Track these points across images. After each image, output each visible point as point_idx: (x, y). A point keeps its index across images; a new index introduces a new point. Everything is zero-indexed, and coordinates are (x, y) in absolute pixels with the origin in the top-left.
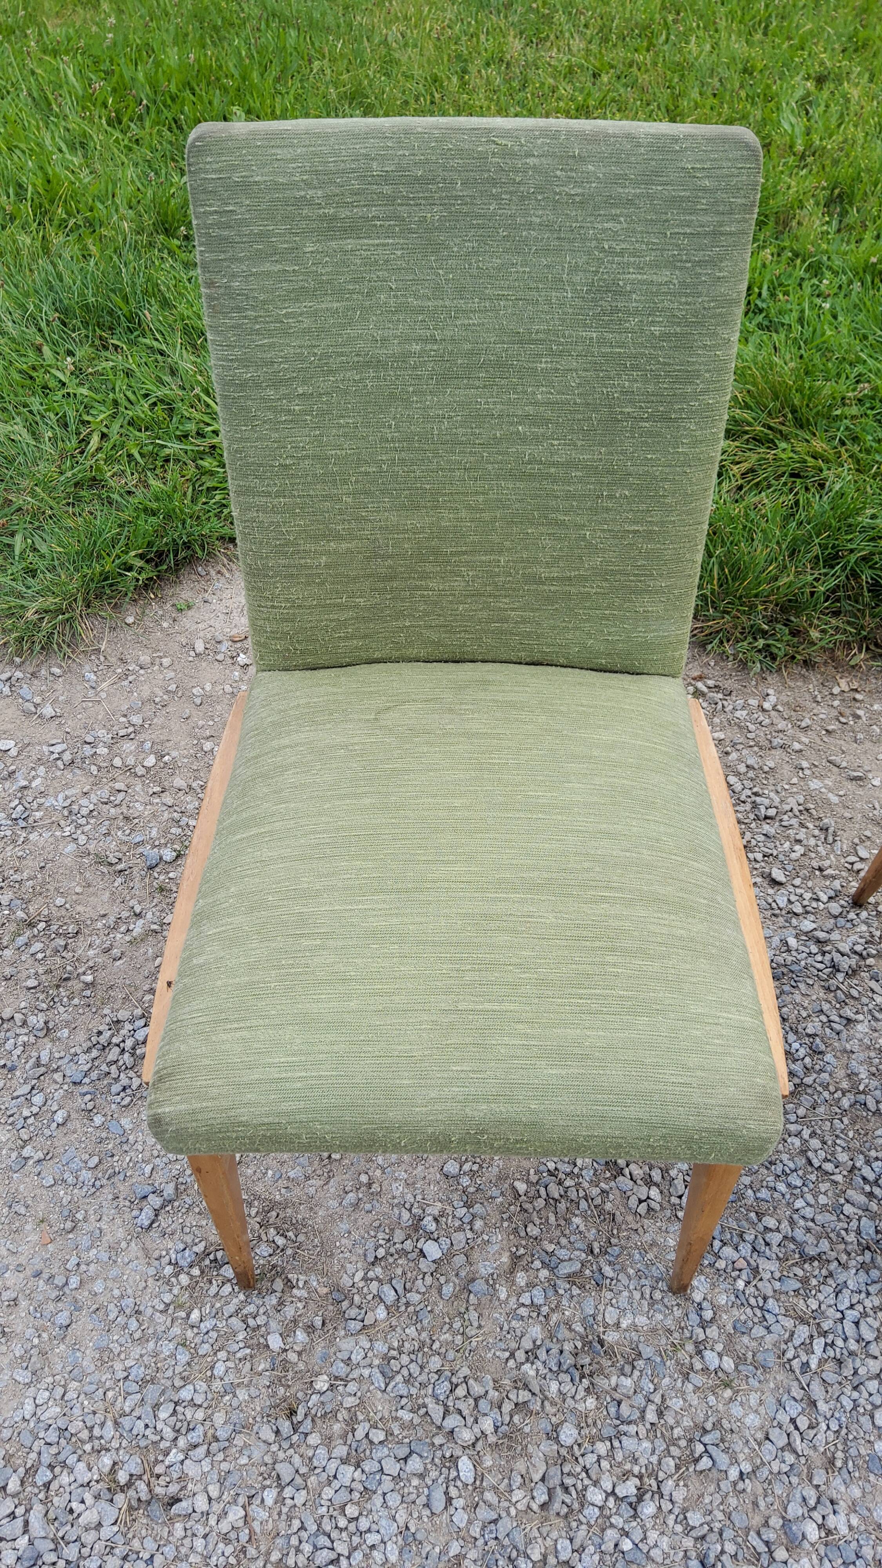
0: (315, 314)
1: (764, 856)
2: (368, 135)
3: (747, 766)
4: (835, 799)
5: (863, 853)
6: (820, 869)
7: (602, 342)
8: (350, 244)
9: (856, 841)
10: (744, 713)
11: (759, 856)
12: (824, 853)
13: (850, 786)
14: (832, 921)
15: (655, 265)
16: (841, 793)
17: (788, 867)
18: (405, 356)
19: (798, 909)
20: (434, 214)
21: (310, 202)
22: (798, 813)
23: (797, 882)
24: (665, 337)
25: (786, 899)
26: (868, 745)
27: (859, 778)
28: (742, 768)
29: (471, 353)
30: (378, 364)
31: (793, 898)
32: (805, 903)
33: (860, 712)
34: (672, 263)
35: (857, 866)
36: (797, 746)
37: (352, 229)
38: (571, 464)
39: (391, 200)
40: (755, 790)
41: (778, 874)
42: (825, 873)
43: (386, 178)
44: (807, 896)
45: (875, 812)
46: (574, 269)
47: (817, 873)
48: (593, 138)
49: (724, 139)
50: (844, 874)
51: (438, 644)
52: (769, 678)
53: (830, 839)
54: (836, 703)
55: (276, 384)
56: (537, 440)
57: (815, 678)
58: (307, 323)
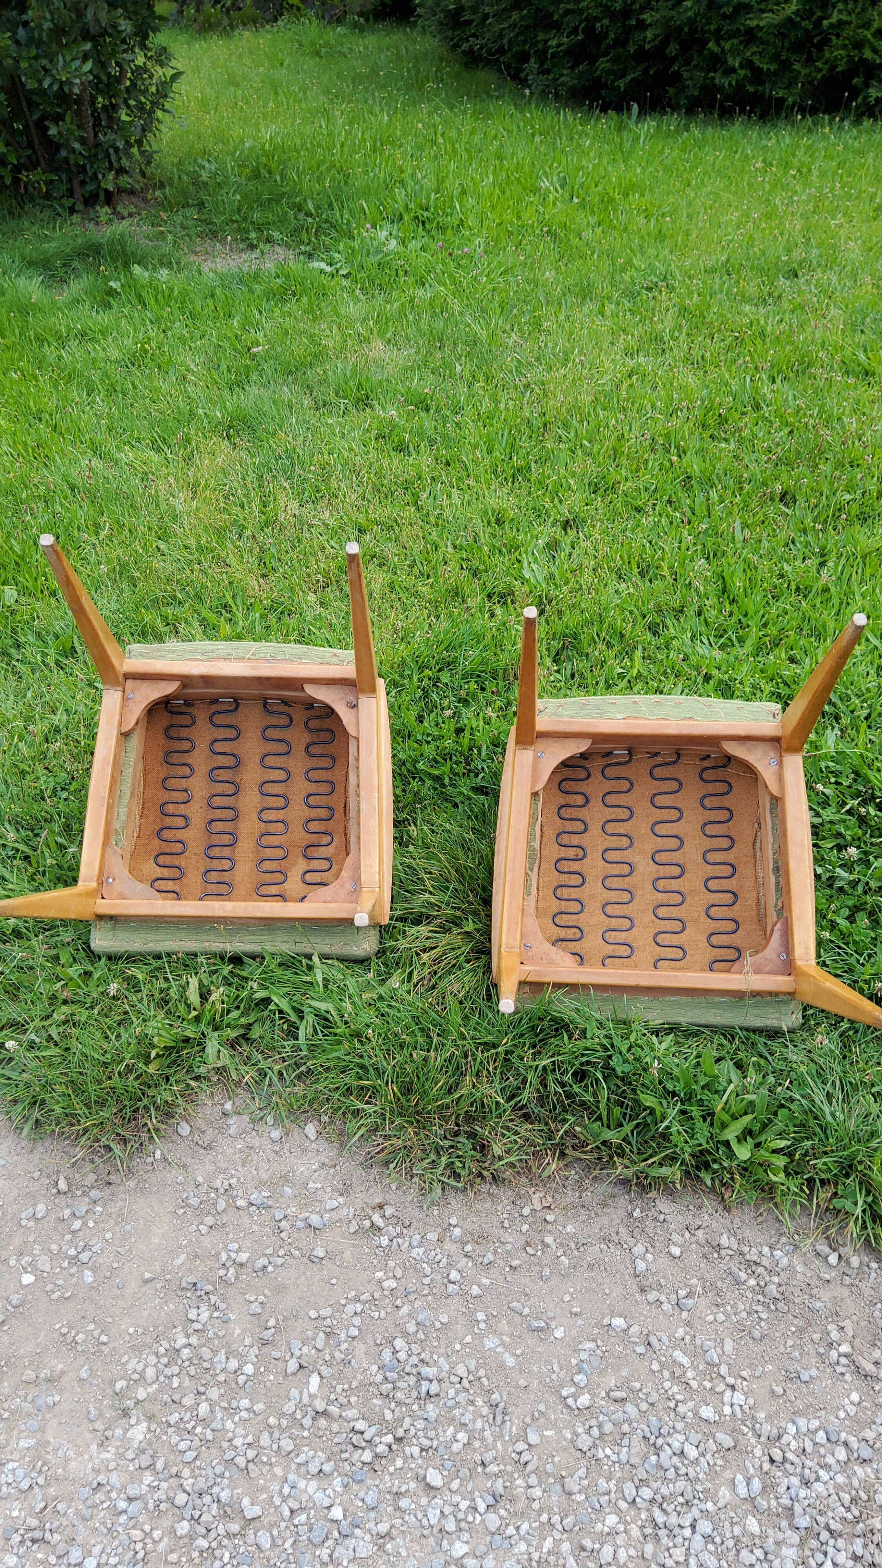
1: (422, 1450)
3: (418, 1324)
4: (510, 1361)
5: (533, 1438)
6: (483, 1464)
9: (528, 1420)
10: (421, 1251)
11: (416, 1451)
12: (490, 1440)
13: (530, 1340)
14: (488, 1539)
16: (519, 1352)
17: (449, 1464)
19: (451, 1526)
22: (467, 1385)
23: (455, 1485)
25: (438, 1512)
26: (556, 1280)
27: (539, 1330)
28: (411, 1328)
31: (447, 1510)
32: (461, 1515)
33: (549, 1240)
35: (526, 1457)
36: (475, 1290)
40: (423, 1356)
41: (435, 1478)
42: (488, 1470)
44: (464, 1505)
45: (554, 1376)
47: (480, 1469)
50: (509, 1468)
52: (453, 1202)
53: (499, 1419)
54: (525, 1228)
57: (505, 1195)
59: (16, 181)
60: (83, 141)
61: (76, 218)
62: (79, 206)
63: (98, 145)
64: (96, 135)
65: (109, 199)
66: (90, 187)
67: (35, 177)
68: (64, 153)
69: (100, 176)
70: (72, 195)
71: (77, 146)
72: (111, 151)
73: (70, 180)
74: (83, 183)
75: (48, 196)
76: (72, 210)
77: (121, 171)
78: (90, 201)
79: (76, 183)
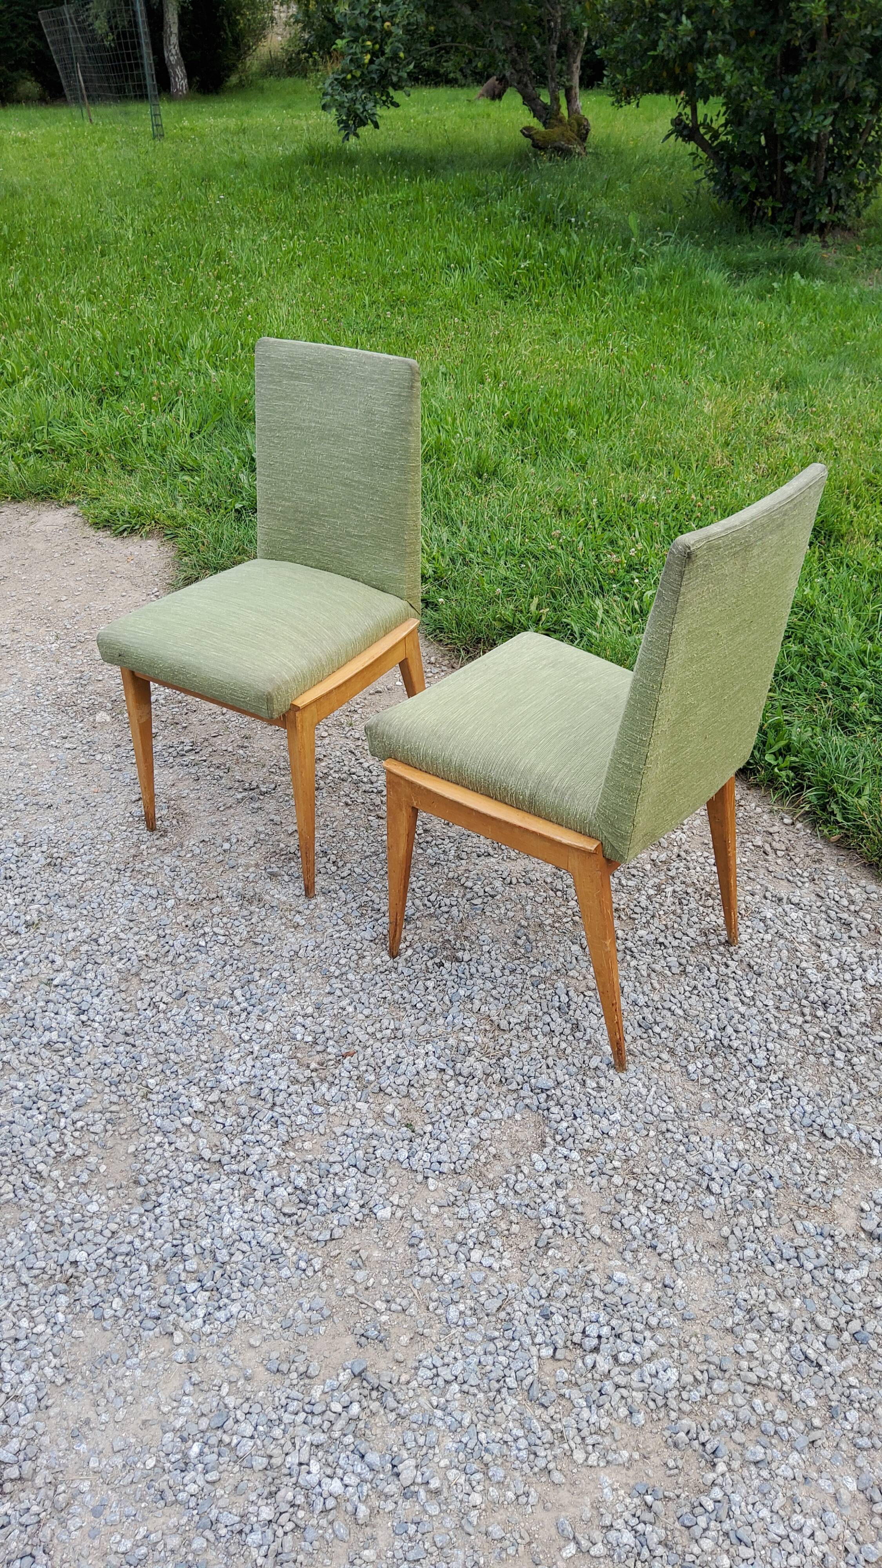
0: (284, 406)
2: (307, 347)
7: (368, 432)
8: (297, 383)
15: (383, 404)
18: (310, 427)
20: (322, 376)
21: (287, 366)
24: (386, 433)
29: (330, 430)
30: (302, 429)
34: (387, 405)
37: (298, 378)
38: (359, 482)
39: (311, 369)
43: (310, 362)
46: (361, 403)
48: (369, 357)
49: (403, 362)
51: (318, 560)
55: (271, 430)
56: (349, 469)
58: (281, 409)
59: (751, 204)
60: (814, 181)
61: (788, 241)
62: (795, 232)
63: (825, 184)
64: (825, 178)
65: (822, 230)
66: (808, 218)
67: (768, 205)
68: (794, 188)
69: (817, 210)
70: (792, 224)
71: (806, 183)
72: (833, 191)
73: (795, 211)
74: (804, 214)
75: (773, 220)
76: (788, 234)
77: (839, 208)
78: (806, 229)
79: (799, 212)
